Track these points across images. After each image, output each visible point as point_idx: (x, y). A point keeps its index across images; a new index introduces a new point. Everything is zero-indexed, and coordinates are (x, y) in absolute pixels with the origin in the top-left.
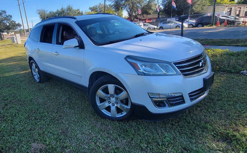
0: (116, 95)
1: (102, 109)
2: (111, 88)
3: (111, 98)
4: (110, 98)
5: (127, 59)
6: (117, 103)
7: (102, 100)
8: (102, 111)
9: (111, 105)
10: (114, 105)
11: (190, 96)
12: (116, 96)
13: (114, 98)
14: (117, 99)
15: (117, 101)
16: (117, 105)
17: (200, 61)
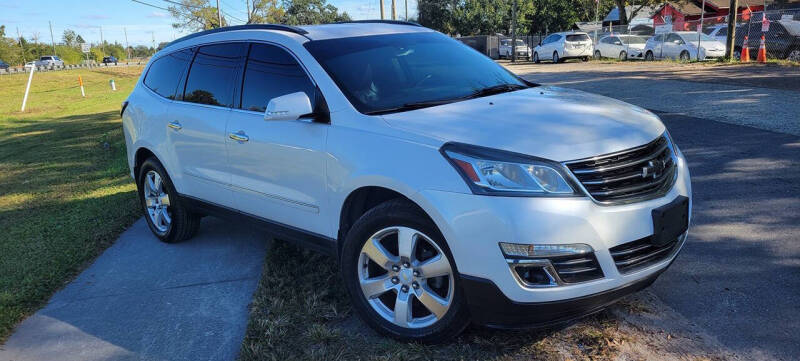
0: (417, 261)
1: (371, 297)
2: (407, 237)
3: (402, 267)
4: (399, 268)
5: (448, 152)
6: (418, 285)
7: (376, 271)
8: (371, 302)
9: (398, 287)
10: (408, 288)
11: (616, 259)
12: (415, 263)
13: (411, 270)
14: (418, 273)
15: (416, 279)
16: (413, 292)
17: (646, 164)
